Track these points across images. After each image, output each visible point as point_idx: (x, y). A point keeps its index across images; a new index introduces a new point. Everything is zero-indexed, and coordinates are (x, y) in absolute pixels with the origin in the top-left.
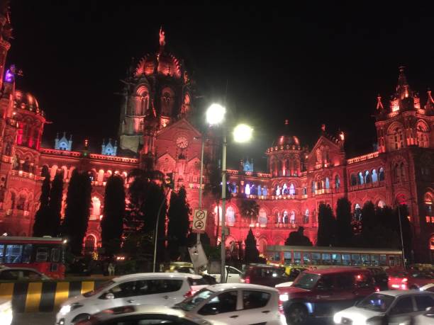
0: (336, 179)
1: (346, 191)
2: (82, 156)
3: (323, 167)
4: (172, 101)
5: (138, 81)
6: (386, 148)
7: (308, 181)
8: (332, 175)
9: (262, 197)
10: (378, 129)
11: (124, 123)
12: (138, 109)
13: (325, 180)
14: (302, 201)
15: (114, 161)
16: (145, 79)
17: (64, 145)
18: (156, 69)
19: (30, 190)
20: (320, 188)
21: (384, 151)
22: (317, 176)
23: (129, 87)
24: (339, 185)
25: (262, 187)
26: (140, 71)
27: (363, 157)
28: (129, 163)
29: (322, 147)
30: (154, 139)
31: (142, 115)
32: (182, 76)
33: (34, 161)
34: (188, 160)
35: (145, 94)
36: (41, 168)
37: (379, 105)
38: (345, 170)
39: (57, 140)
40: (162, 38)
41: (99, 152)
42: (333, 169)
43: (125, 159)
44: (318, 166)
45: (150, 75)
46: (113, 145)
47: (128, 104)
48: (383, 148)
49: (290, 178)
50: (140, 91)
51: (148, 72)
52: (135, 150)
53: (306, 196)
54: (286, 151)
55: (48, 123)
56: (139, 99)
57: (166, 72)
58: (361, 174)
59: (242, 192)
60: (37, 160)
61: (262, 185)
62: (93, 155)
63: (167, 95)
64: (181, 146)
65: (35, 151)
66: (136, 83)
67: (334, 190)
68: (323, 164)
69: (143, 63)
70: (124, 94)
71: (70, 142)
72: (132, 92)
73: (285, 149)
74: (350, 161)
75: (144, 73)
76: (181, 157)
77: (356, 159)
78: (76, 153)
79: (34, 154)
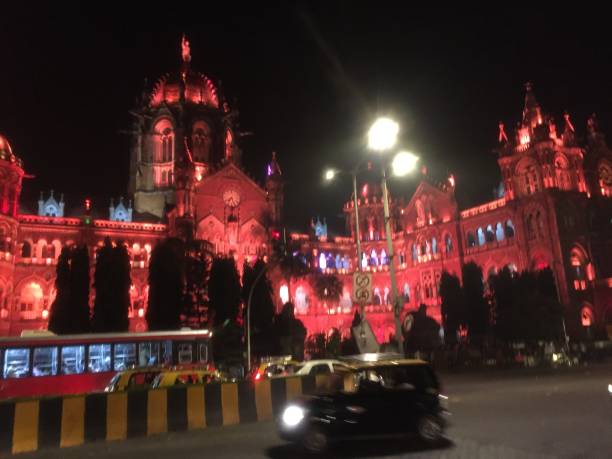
0: (446, 240)
1: (462, 255)
2: (82, 224)
3: (427, 224)
4: (208, 141)
5: (156, 112)
6: (515, 193)
7: (406, 245)
8: (440, 234)
9: (344, 271)
10: (502, 169)
11: (138, 174)
12: (159, 154)
13: (431, 242)
14: (399, 274)
15: (131, 229)
16: (166, 109)
17: (52, 209)
18: (182, 95)
19: (8, 279)
20: (423, 252)
21: (512, 197)
22: (420, 237)
23: (142, 122)
24: (451, 248)
25: (342, 256)
26: (157, 99)
27: (483, 208)
28: (153, 231)
29: (424, 197)
30: (192, 194)
31: (164, 160)
32: (221, 104)
33: (11, 235)
34: (241, 222)
35: (167, 132)
36: (22, 245)
37: (502, 135)
38: (458, 227)
39: (41, 203)
40: (186, 51)
41: (106, 217)
42: (441, 227)
43: (147, 226)
44: (421, 223)
45: (174, 103)
46: (127, 207)
47: (142, 147)
48: (511, 193)
49: (380, 242)
50: (160, 126)
51: (170, 100)
52: (158, 212)
53: (404, 266)
54: (372, 206)
55: (27, 176)
56: (158, 139)
57: (197, 99)
58: (480, 231)
59: (316, 265)
60: (15, 232)
61: (342, 254)
62: (99, 222)
63: (200, 132)
64: (231, 203)
65: (12, 220)
66: (154, 115)
67: (444, 255)
68: (427, 220)
69: (161, 86)
70: (135, 132)
71: (62, 205)
72: (148, 129)
73: (371, 202)
74: (465, 214)
75: (165, 101)
76: (232, 219)
77: (474, 211)
78: (74, 221)
79: (11, 224)
